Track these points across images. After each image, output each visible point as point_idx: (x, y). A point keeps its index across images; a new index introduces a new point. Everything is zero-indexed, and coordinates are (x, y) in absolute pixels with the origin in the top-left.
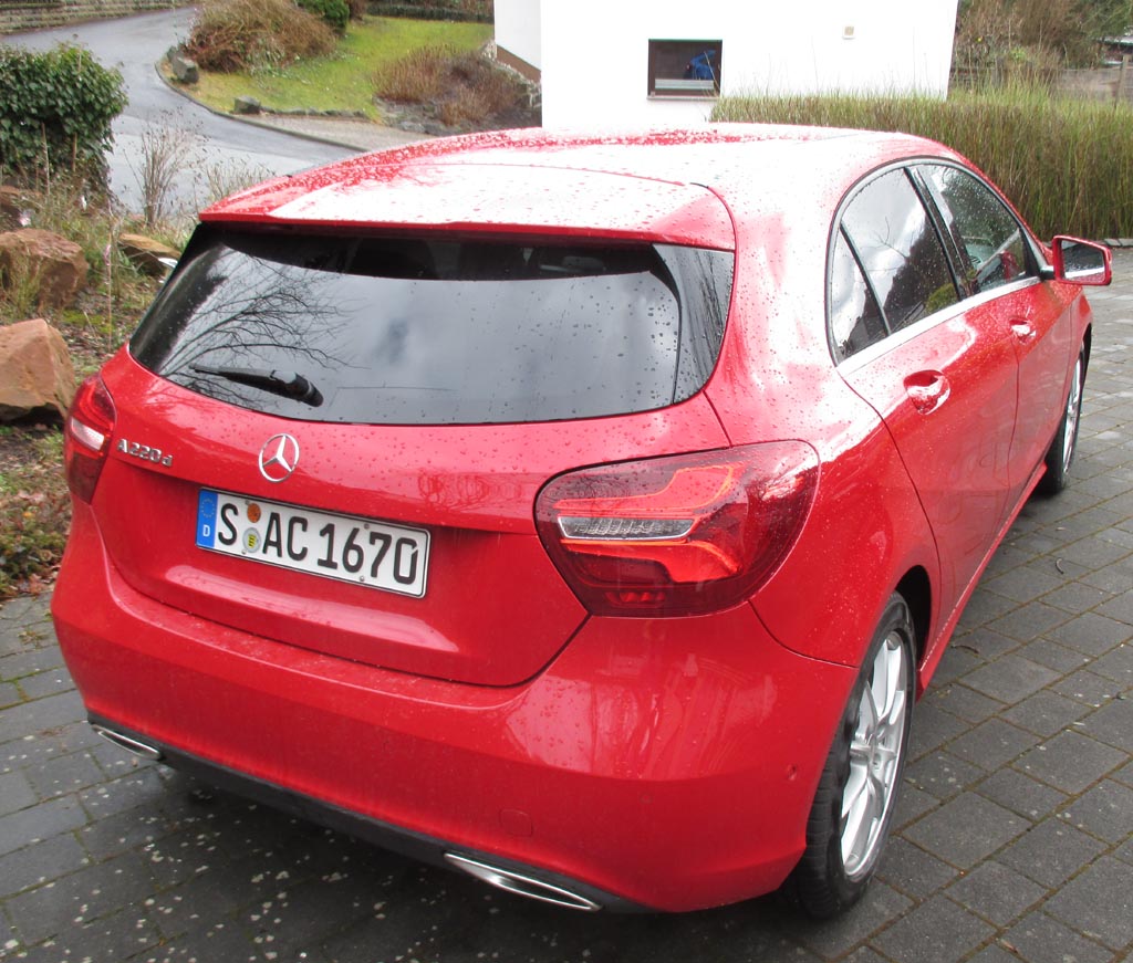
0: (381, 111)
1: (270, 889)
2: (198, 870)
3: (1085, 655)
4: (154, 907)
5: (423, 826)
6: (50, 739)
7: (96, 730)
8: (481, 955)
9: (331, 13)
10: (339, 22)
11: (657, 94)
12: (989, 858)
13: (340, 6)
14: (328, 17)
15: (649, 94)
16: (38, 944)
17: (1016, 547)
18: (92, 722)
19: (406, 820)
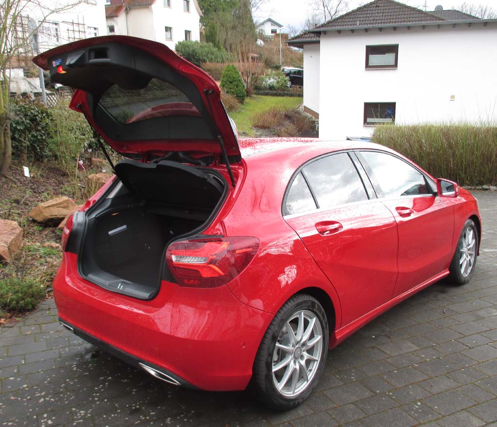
0: (254, 131)
1: (104, 382)
2: (85, 374)
3: (435, 343)
4: (69, 381)
5: (134, 353)
6: (58, 333)
7: (61, 324)
8: (159, 407)
9: (239, 95)
10: (242, 98)
11: (367, 124)
12: (352, 403)
13: (243, 92)
14: (237, 96)
15: (364, 124)
16: (32, 387)
17: (431, 303)
18: (60, 320)
19: (129, 351)
